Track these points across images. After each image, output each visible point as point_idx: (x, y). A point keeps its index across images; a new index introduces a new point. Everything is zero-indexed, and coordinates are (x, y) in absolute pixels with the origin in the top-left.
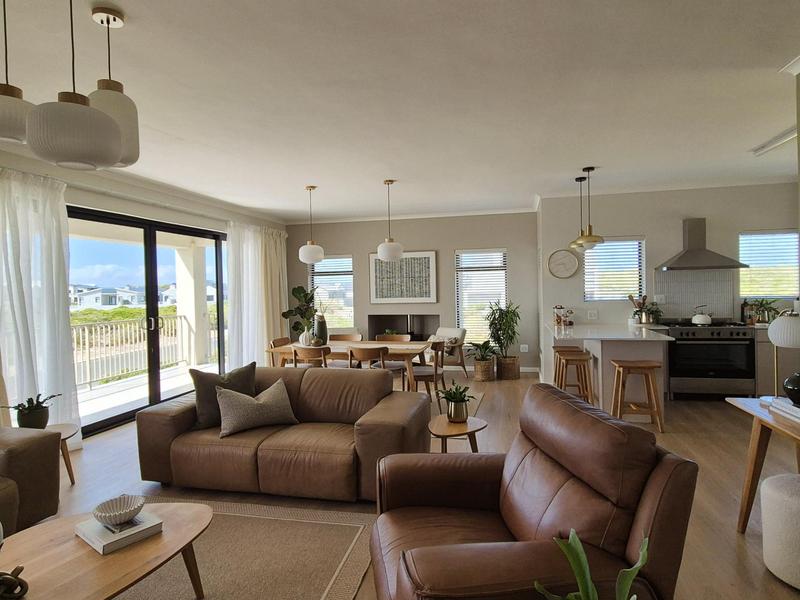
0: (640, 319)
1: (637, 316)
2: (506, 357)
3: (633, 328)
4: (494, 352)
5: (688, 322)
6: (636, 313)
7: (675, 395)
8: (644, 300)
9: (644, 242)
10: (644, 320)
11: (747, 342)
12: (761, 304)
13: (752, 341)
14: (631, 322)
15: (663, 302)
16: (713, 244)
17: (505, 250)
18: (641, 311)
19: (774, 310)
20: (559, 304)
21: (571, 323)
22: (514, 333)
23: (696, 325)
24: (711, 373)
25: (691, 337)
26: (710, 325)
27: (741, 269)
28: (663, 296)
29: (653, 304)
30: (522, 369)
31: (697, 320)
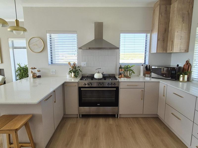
0: (72, 75)
7: (82, 115)
8: (74, 65)
11: (115, 89)
12: (127, 68)
13: (117, 88)
19: (132, 70)
20: (33, 67)
21: (39, 77)
24: (98, 105)
29: (78, 67)
31: (96, 76)
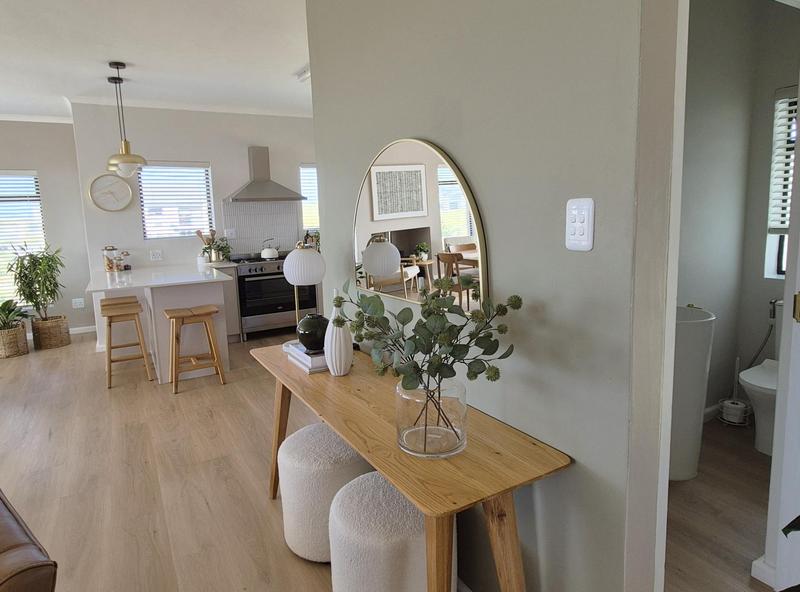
0: (210, 257)
1: (206, 254)
2: (45, 319)
3: (203, 268)
4: (24, 315)
5: (258, 258)
6: (205, 251)
7: (248, 335)
8: (213, 235)
9: (210, 170)
10: (214, 258)
14: (201, 261)
15: (234, 237)
16: (277, 175)
17: (35, 172)
18: (210, 248)
20: (110, 245)
21: (127, 268)
22: (56, 285)
23: (264, 260)
24: (279, 308)
25: (259, 272)
26: (276, 259)
27: (303, 201)
28: (233, 230)
29: (222, 240)
30: (73, 331)
31: (266, 254)
